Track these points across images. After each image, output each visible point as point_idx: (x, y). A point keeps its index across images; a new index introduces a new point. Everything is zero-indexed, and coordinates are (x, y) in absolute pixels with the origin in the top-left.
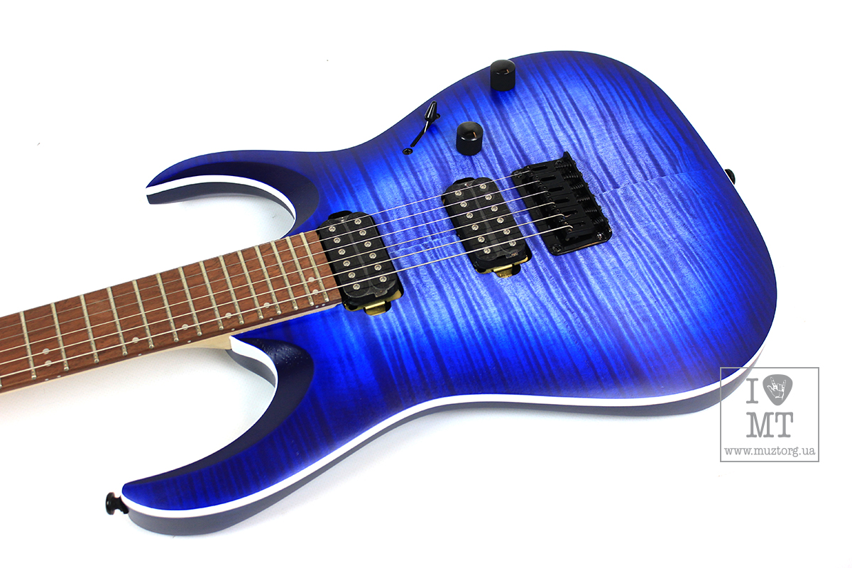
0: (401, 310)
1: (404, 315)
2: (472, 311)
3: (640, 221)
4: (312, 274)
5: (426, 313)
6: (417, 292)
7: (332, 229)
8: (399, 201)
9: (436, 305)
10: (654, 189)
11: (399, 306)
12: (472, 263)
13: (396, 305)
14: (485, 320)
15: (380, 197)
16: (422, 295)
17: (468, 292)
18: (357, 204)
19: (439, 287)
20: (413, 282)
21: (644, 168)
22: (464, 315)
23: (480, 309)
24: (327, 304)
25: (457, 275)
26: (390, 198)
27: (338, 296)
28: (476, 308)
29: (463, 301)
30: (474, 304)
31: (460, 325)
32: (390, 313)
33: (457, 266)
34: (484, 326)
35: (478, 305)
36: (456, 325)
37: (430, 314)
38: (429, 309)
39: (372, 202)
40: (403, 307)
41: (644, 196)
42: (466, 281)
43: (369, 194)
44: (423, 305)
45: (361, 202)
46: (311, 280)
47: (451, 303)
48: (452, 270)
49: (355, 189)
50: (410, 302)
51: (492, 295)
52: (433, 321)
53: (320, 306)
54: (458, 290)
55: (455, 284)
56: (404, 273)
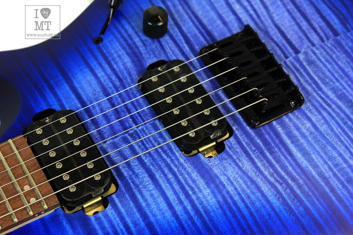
0: (119, 205)
1: (123, 210)
2: (188, 196)
3: (325, 84)
4: (27, 182)
5: (144, 205)
6: (132, 184)
7: (39, 131)
8: (99, 92)
9: (152, 195)
10: (332, 50)
11: (117, 201)
12: (179, 147)
13: (113, 201)
14: (201, 203)
15: (80, 91)
16: (137, 186)
17: (180, 178)
18: (59, 100)
19: (152, 176)
20: (125, 174)
21: (319, 30)
22: (181, 202)
23: (194, 193)
24: (46, 211)
25: (166, 161)
26: (89, 90)
27: (56, 201)
28: (190, 192)
29: (177, 187)
30: (188, 189)
31: (178, 213)
32: (110, 210)
33: (165, 152)
34: (201, 210)
35: (192, 189)
36: (174, 213)
37: (148, 205)
38: (146, 200)
39: (73, 96)
40: (121, 202)
41: (324, 57)
42: (176, 166)
43: (68, 89)
44: (139, 197)
45: (62, 98)
46: (27, 188)
47: (166, 191)
48: (161, 157)
49: (54, 85)
50: (127, 195)
51: (203, 176)
52: (151, 212)
53: (40, 214)
54: (170, 176)
55: (166, 171)
56: (117, 169)
